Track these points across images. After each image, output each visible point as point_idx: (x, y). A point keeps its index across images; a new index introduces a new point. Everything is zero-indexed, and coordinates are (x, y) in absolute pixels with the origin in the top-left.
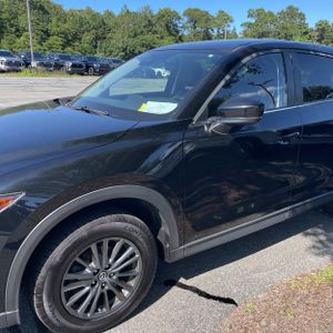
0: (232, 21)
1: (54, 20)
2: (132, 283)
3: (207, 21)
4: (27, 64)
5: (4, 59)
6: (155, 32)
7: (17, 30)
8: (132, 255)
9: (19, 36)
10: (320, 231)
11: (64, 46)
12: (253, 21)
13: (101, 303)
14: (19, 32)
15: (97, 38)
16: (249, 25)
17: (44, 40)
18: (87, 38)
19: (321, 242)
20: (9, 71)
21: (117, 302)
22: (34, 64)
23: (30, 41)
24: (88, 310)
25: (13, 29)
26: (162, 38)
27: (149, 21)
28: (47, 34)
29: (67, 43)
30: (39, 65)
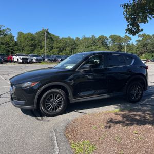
0: (131, 39)
1: (55, 42)
2: (61, 106)
3: (120, 40)
4: (44, 60)
5: (35, 58)
6: (97, 45)
7: (41, 47)
8: (61, 99)
9: (41, 49)
11: (59, 52)
12: (141, 39)
13: (53, 109)
14: (41, 48)
15: (72, 49)
16: (139, 41)
17: (51, 50)
18: (68, 49)
20: (36, 62)
21: (58, 110)
22: (46, 60)
23: (45, 50)
24: (50, 110)
25: (39, 47)
26: (100, 47)
27: (94, 41)
28: (52, 48)
29: (60, 51)
30: (48, 60)
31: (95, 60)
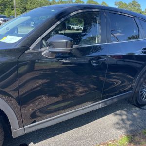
5: (3, 19)
9: (13, 10)
10: (124, 112)
12: (117, 7)
17: (24, 12)
19: (122, 120)
25: (10, 7)
28: (25, 9)
31: (72, 26)
